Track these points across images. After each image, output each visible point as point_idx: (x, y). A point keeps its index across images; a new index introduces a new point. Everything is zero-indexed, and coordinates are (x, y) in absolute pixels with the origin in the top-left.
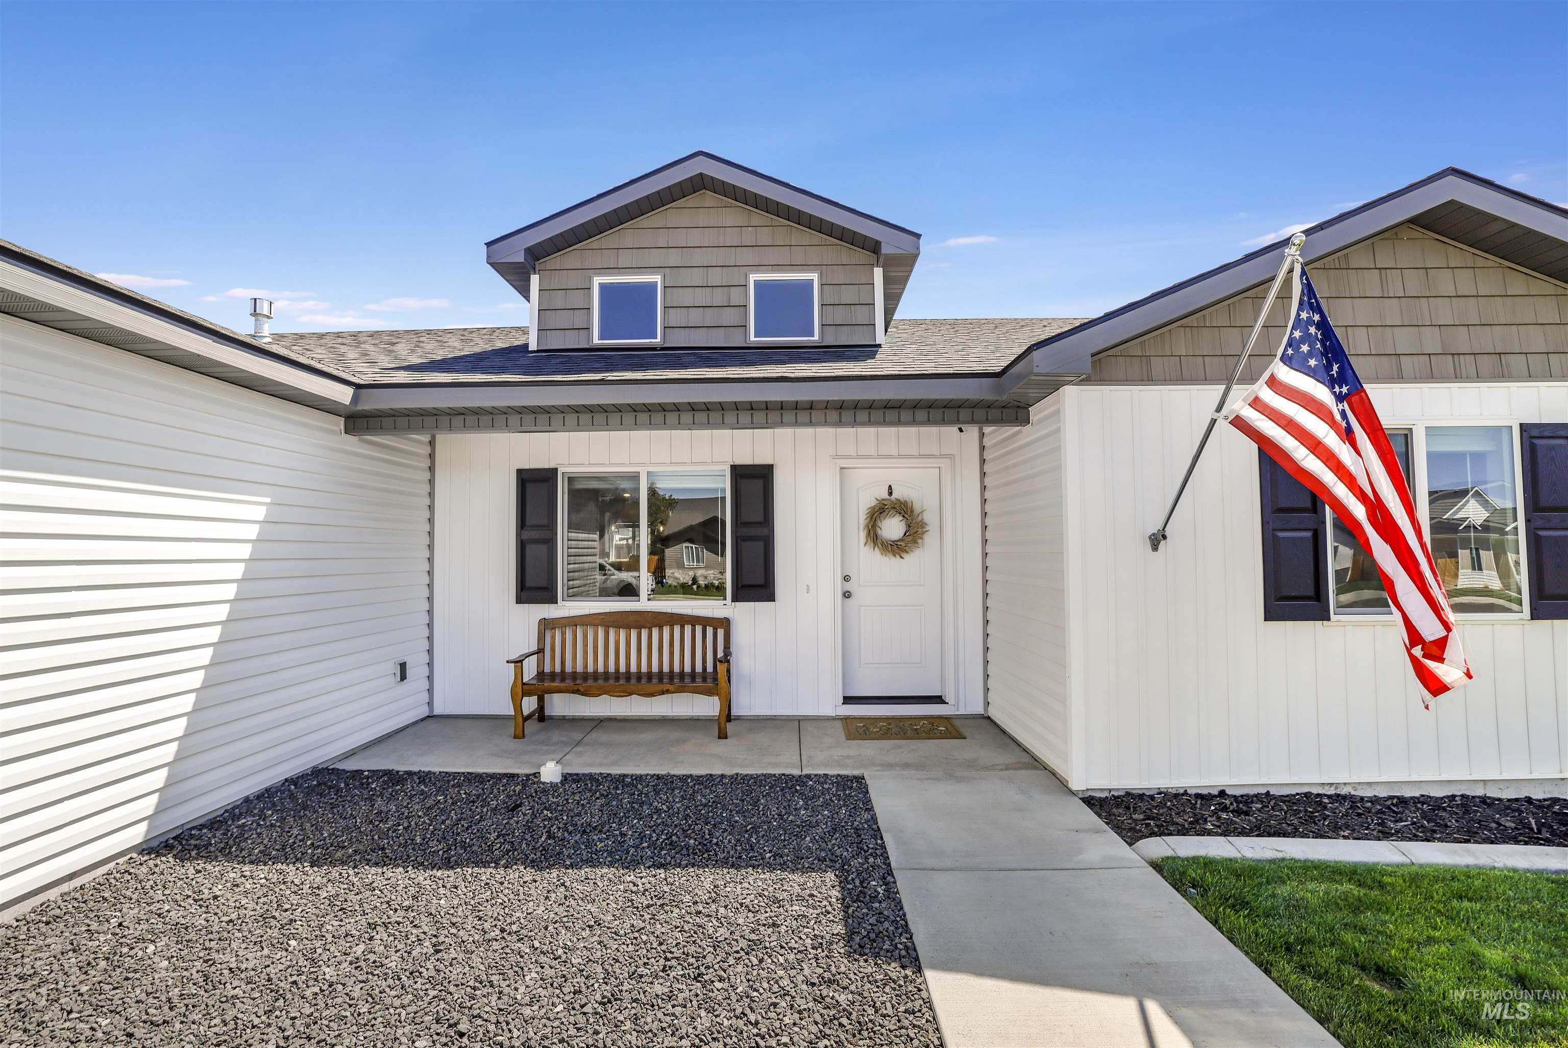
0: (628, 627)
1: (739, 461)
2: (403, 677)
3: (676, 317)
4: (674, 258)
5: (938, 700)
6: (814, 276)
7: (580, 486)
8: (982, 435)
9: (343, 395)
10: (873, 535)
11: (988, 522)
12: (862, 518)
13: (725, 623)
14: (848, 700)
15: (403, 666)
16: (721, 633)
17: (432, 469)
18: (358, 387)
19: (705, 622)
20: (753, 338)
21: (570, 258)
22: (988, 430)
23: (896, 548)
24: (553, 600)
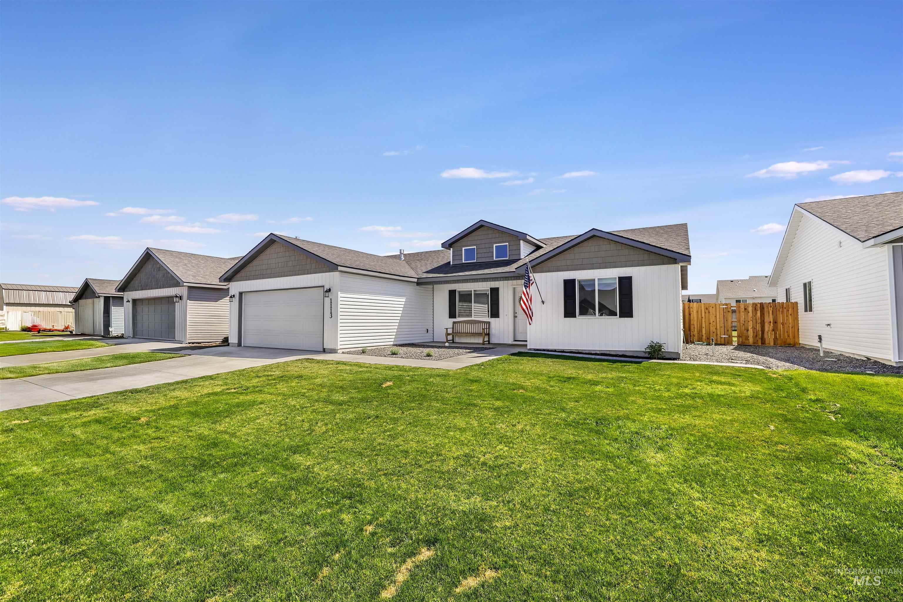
0: (470, 324)
1: (492, 287)
2: (427, 332)
3: (479, 255)
4: (479, 242)
6: (507, 244)
7: (461, 293)
9: (416, 280)
13: (489, 323)
14: (515, 341)
15: (427, 330)
16: (488, 325)
17: (433, 291)
18: (418, 278)
19: (485, 322)
20: (495, 259)
21: (458, 244)
24: (456, 318)
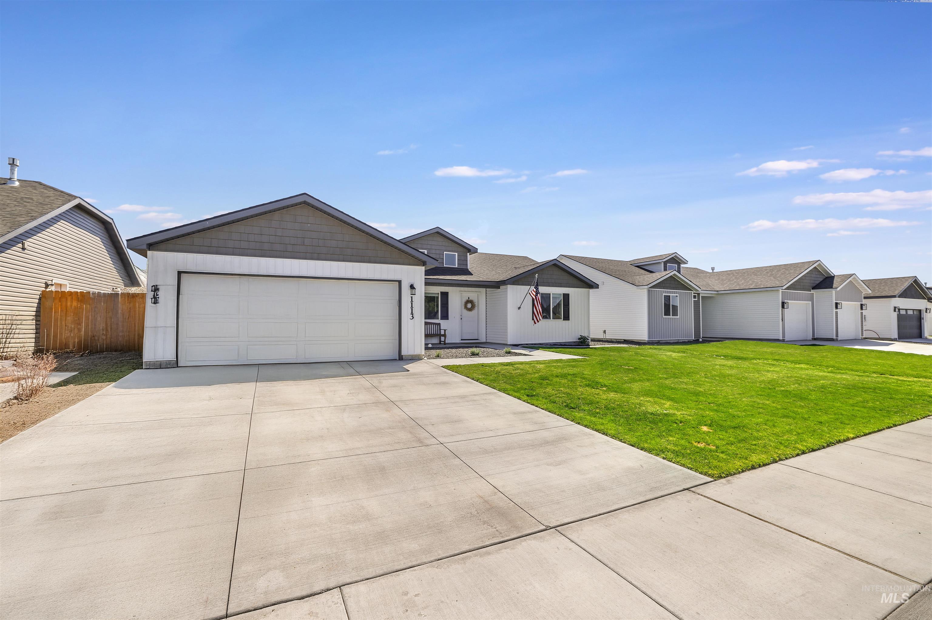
1: (442, 292)
4: (429, 247)
5: (477, 339)
6: (457, 254)
8: (486, 291)
10: (466, 307)
11: (487, 305)
12: (463, 303)
13: (439, 324)
14: (461, 340)
16: (439, 326)
19: (435, 324)
20: (445, 266)
22: (487, 289)
23: (470, 310)
